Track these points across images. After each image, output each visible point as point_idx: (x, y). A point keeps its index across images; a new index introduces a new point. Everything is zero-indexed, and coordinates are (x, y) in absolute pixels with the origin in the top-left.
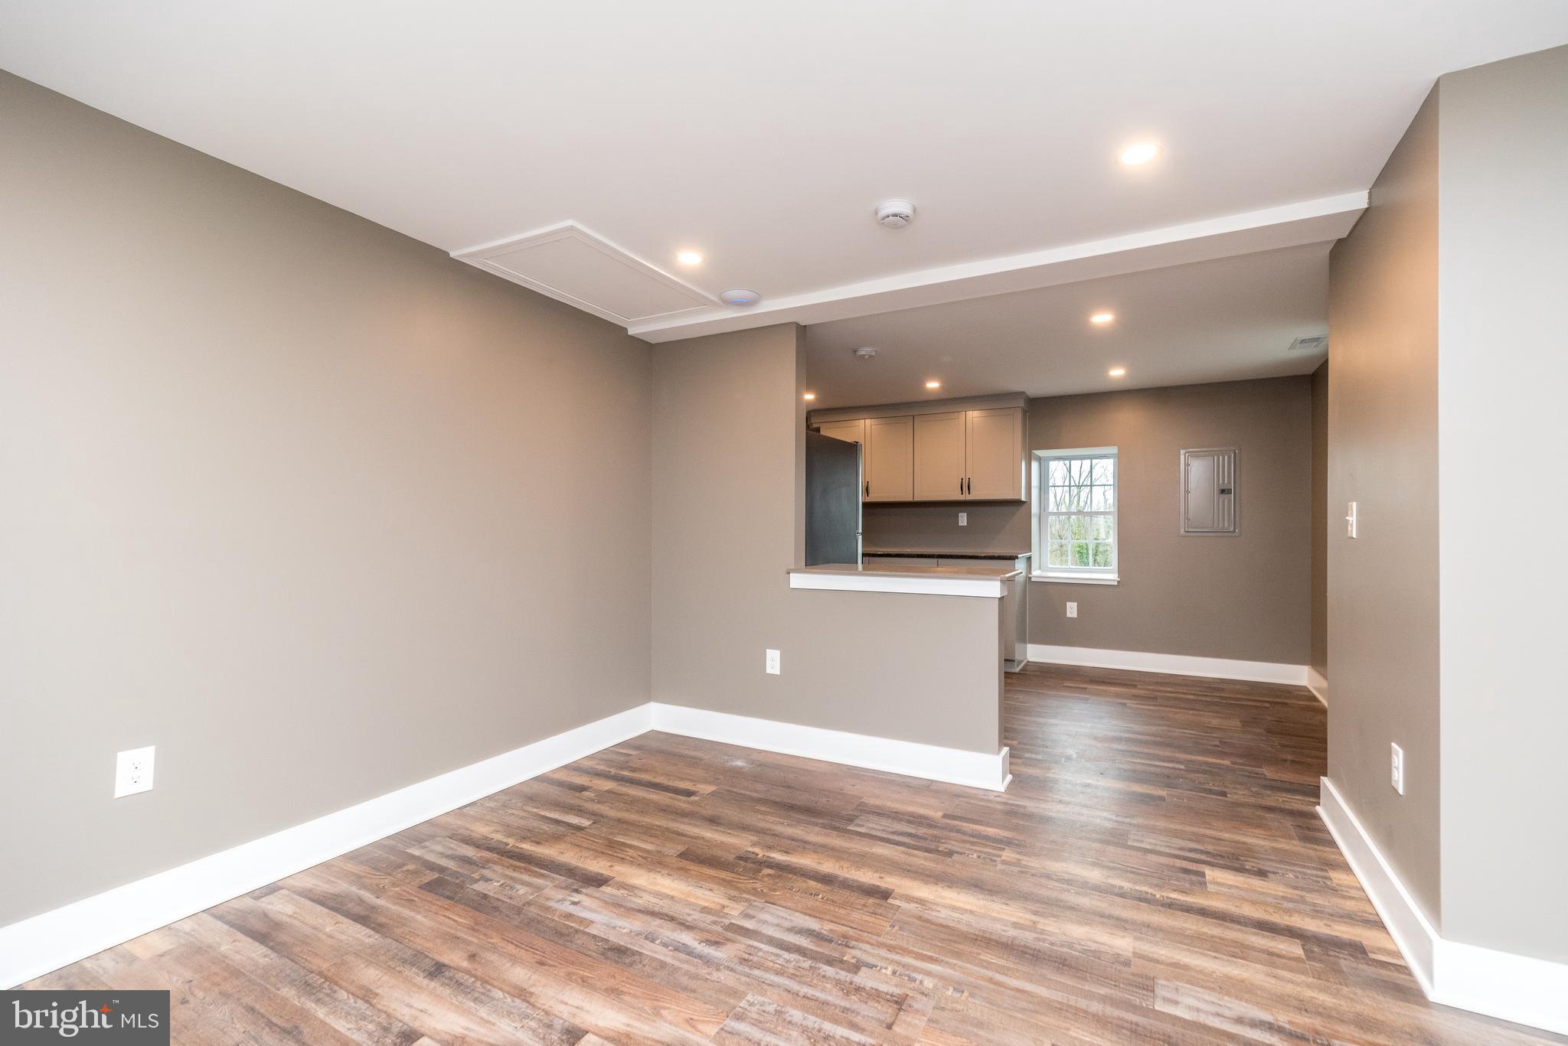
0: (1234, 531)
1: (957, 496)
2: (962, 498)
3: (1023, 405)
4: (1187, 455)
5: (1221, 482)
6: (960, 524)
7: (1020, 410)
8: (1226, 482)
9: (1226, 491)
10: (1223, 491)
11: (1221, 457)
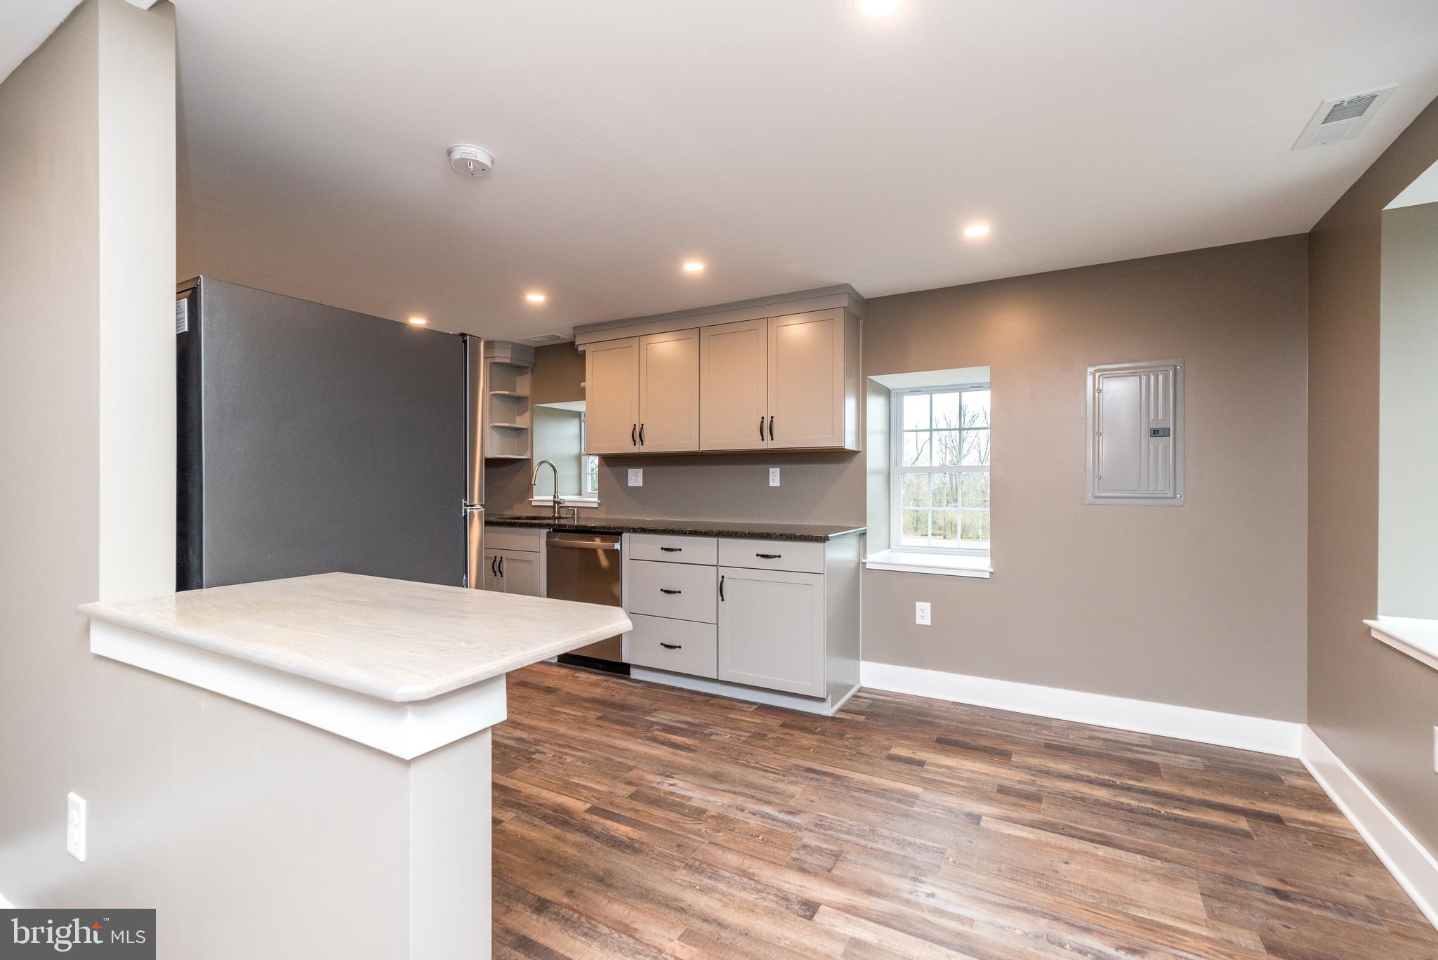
0: (1175, 497)
1: (754, 443)
2: (762, 446)
3: (846, 304)
4: (1097, 374)
5: (1152, 417)
6: (771, 484)
7: (841, 313)
8: (1160, 417)
9: (1161, 433)
10: (1155, 432)
11: (1152, 378)
